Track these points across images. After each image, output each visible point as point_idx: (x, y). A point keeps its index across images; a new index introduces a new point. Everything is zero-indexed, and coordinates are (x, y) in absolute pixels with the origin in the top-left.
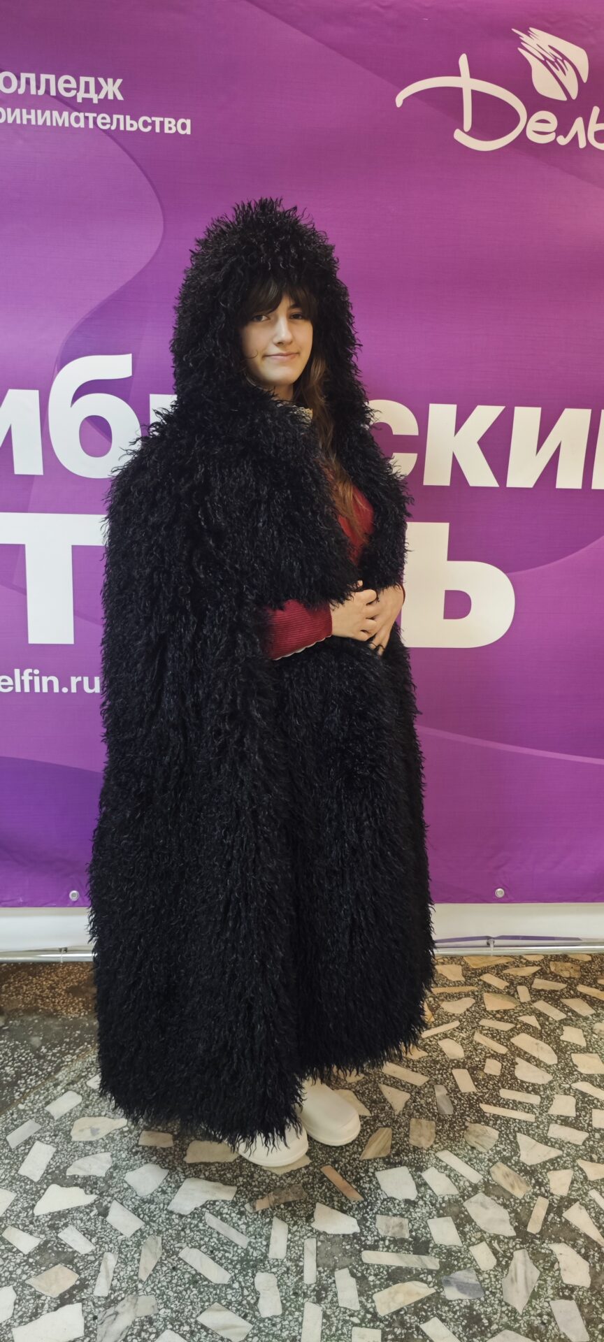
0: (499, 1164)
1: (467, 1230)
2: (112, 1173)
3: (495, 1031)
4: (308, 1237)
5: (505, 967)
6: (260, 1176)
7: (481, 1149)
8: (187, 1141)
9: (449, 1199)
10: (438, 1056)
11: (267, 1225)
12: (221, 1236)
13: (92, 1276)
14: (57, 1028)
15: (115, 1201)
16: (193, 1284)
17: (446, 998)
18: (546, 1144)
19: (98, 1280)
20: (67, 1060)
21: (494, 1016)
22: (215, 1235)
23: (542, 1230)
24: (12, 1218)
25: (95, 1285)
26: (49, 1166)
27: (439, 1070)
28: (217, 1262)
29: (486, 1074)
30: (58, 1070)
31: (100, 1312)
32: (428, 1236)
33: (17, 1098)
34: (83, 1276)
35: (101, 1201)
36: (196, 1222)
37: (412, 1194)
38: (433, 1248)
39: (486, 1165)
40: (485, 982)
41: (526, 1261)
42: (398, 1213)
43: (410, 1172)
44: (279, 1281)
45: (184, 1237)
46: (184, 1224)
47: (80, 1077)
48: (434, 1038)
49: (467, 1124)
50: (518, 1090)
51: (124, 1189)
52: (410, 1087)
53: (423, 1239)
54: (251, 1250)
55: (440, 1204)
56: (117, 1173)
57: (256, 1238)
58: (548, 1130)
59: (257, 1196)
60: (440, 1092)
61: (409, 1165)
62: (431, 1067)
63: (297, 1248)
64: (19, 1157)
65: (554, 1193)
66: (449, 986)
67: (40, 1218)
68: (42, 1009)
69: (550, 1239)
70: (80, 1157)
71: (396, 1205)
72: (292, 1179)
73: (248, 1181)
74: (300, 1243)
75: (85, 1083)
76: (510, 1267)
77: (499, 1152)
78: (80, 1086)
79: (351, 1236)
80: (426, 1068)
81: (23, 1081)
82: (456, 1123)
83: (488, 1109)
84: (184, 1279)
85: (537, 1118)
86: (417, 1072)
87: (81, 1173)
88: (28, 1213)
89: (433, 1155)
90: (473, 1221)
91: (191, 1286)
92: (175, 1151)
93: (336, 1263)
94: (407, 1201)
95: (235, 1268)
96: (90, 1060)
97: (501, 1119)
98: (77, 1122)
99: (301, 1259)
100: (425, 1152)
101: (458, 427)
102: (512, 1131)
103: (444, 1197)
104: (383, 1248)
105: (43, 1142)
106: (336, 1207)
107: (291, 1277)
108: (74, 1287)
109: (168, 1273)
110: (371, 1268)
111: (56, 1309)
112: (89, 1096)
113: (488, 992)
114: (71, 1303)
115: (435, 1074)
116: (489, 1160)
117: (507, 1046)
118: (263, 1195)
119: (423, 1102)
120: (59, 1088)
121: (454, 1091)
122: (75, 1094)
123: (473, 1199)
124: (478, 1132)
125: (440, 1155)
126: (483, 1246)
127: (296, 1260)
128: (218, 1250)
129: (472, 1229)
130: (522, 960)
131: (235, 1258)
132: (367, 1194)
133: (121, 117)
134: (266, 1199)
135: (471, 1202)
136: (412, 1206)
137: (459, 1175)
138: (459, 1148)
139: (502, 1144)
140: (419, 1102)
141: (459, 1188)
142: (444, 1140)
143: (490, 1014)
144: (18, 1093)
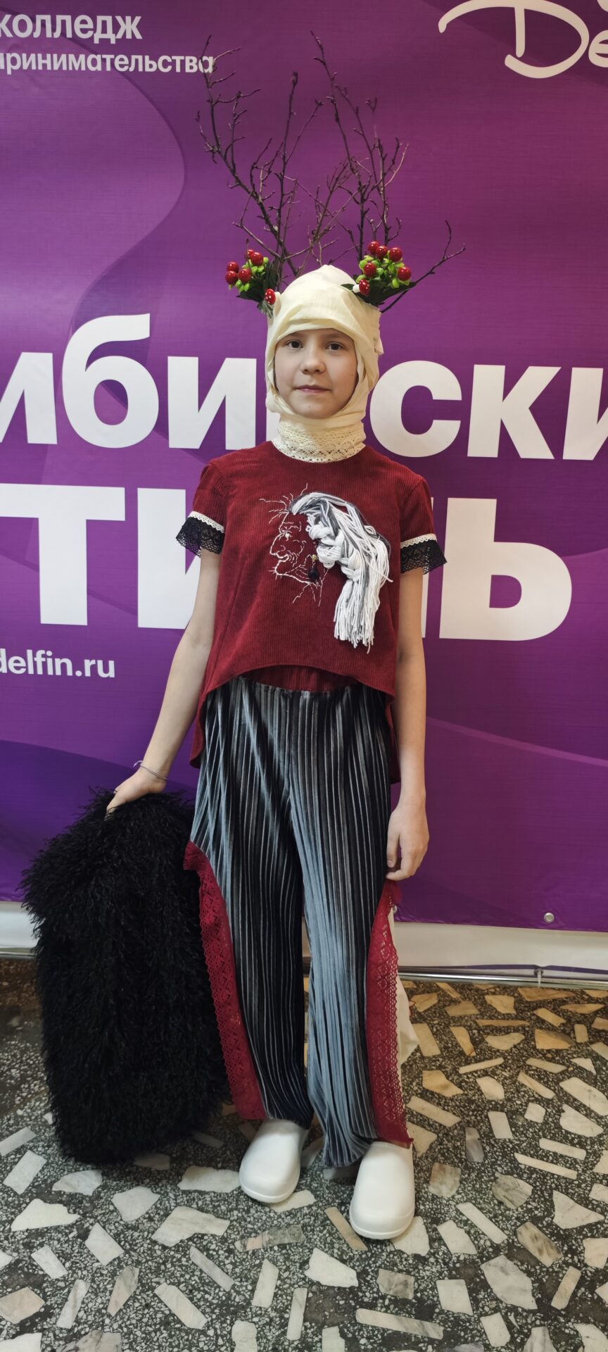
0: (529, 1224)
1: (481, 1296)
2: (100, 1192)
3: (543, 1073)
4: (299, 1286)
5: (564, 1002)
6: (257, 1212)
7: (509, 1205)
8: (185, 1165)
9: (465, 1259)
10: (474, 1095)
11: (256, 1268)
12: (203, 1275)
13: (58, 1304)
15: (97, 1224)
16: (165, 1326)
17: (492, 1031)
18: (586, 1206)
19: (63, 1310)
22: (197, 1273)
23: (568, 1306)
25: (59, 1314)
26: (36, 1179)
27: (473, 1111)
28: (194, 1304)
29: (527, 1120)
31: (59, 1345)
32: (435, 1299)
33: (17, 1102)
34: (49, 1303)
35: (83, 1222)
36: (179, 1256)
37: (422, 1248)
38: (439, 1314)
39: (513, 1224)
40: (538, 1018)
41: (545, 1340)
42: (405, 1269)
43: (425, 1223)
44: (259, 1333)
45: (164, 1271)
46: (166, 1257)
48: (473, 1075)
49: (497, 1175)
50: (561, 1142)
51: (110, 1211)
52: (438, 1127)
53: (429, 1302)
54: (234, 1294)
55: (454, 1263)
56: (105, 1193)
57: (241, 1281)
58: (590, 1191)
59: (251, 1233)
60: (472, 1136)
61: (424, 1215)
62: (465, 1106)
63: (284, 1297)
64: (7, 1166)
65: (589, 1263)
66: (497, 1019)
67: (16, 1234)
69: (577, 1318)
70: (70, 1172)
71: (403, 1260)
72: (292, 1218)
73: (243, 1216)
74: (289, 1291)
76: (525, 1346)
77: (530, 1211)
79: (347, 1290)
80: (458, 1107)
81: (26, 1086)
82: (485, 1173)
83: (523, 1160)
84: (156, 1318)
85: (579, 1175)
86: (448, 1111)
87: (68, 1190)
88: (5, 1227)
89: (453, 1207)
90: (489, 1287)
91: (162, 1328)
92: (171, 1174)
93: (326, 1318)
94: (417, 1257)
95: (213, 1312)
97: (537, 1173)
99: (287, 1310)
100: (445, 1202)
101: (507, 390)
102: (548, 1187)
103: (459, 1257)
104: (382, 1307)
105: (34, 1152)
106: (336, 1255)
107: (273, 1330)
108: (37, 1315)
109: (140, 1310)
110: (364, 1329)
111: (14, 1337)
113: (541, 1028)
114: (32, 1332)
115: (468, 1115)
116: (518, 1218)
117: (554, 1091)
118: (257, 1233)
119: (450, 1145)
121: (488, 1136)
123: (492, 1262)
124: (508, 1186)
125: (461, 1207)
126: (497, 1318)
127: (282, 1311)
128: (199, 1290)
129: (486, 1296)
130: (584, 996)
131: (215, 1301)
133: (140, 58)
134: (259, 1238)
135: (490, 1265)
136: (421, 1262)
137: (480, 1232)
138: (484, 1201)
139: (534, 1201)
140: (446, 1145)
141: (478, 1247)
142: (469, 1191)
143: (540, 1053)
144: (19, 1098)
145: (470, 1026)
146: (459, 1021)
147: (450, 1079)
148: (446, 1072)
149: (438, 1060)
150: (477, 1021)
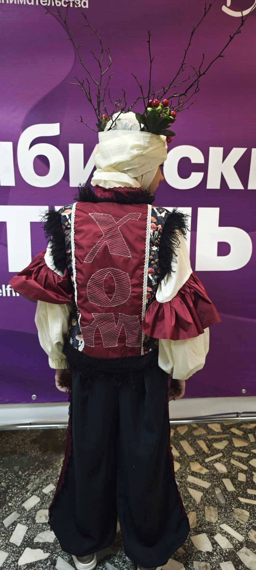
0: (252, 530)
1: (240, 568)
3: (241, 458)
5: (241, 424)
7: (242, 522)
9: (229, 551)
10: (214, 472)
14: (26, 461)
15: (59, 556)
17: (215, 441)
20: (32, 478)
21: (239, 450)
24: (7, 567)
26: (25, 537)
27: (216, 479)
29: (239, 481)
30: (27, 484)
33: (8, 499)
35: (52, 556)
37: (210, 548)
39: (245, 531)
40: (232, 433)
42: (204, 560)
43: (208, 536)
47: (38, 487)
48: (211, 462)
49: (233, 509)
50: (255, 489)
52: (203, 489)
55: (225, 554)
60: (218, 491)
61: (206, 532)
62: (212, 478)
64: (9, 533)
66: (215, 435)
67: (21, 567)
68: (19, 451)
70: (40, 532)
71: (203, 555)
75: (42, 490)
77: (251, 524)
78: (39, 492)
80: (209, 478)
81: (10, 490)
82: (228, 508)
83: (243, 500)
86: (205, 480)
87: (41, 541)
88: (15, 564)
89: (218, 526)
90: (243, 563)
94: (208, 553)
96: (44, 478)
98: (38, 513)
101: (224, 158)
103: (226, 550)
105: (21, 524)
112: (43, 498)
113: (234, 437)
115: (214, 482)
116: (247, 528)
117: (247, 466)
119: (210, 497)
120: (29, 493)
121: (224, 490)
122: (37, 497)
123: (241, 550)
124: (239, 513)
125: (222, 526)
129: (242, 568)
132: (187, 549)
135: (240, 552)
136: (211, 555)
137: (233, 537)
138: (230, 522)
139: (251, 519)
140: (208, 497)
141: (233, 544)
142: (223, 518)
143: (237, 449)
144: (8, 497)
145: (205, 439)
146: (199, 437)
147: (202, 465)
148: (200, 462)
149: (195, 457)
150: (208, 437)
